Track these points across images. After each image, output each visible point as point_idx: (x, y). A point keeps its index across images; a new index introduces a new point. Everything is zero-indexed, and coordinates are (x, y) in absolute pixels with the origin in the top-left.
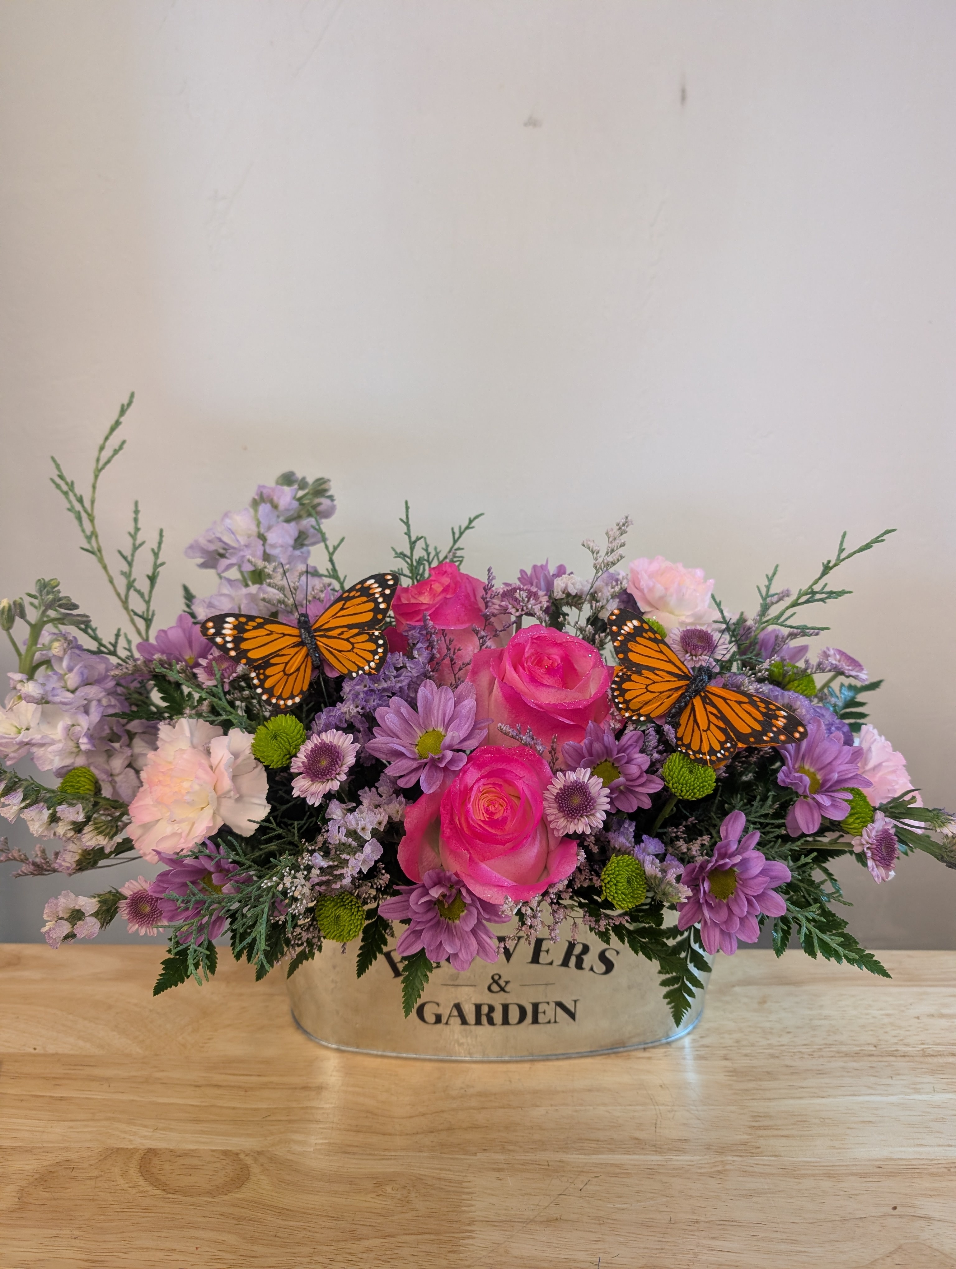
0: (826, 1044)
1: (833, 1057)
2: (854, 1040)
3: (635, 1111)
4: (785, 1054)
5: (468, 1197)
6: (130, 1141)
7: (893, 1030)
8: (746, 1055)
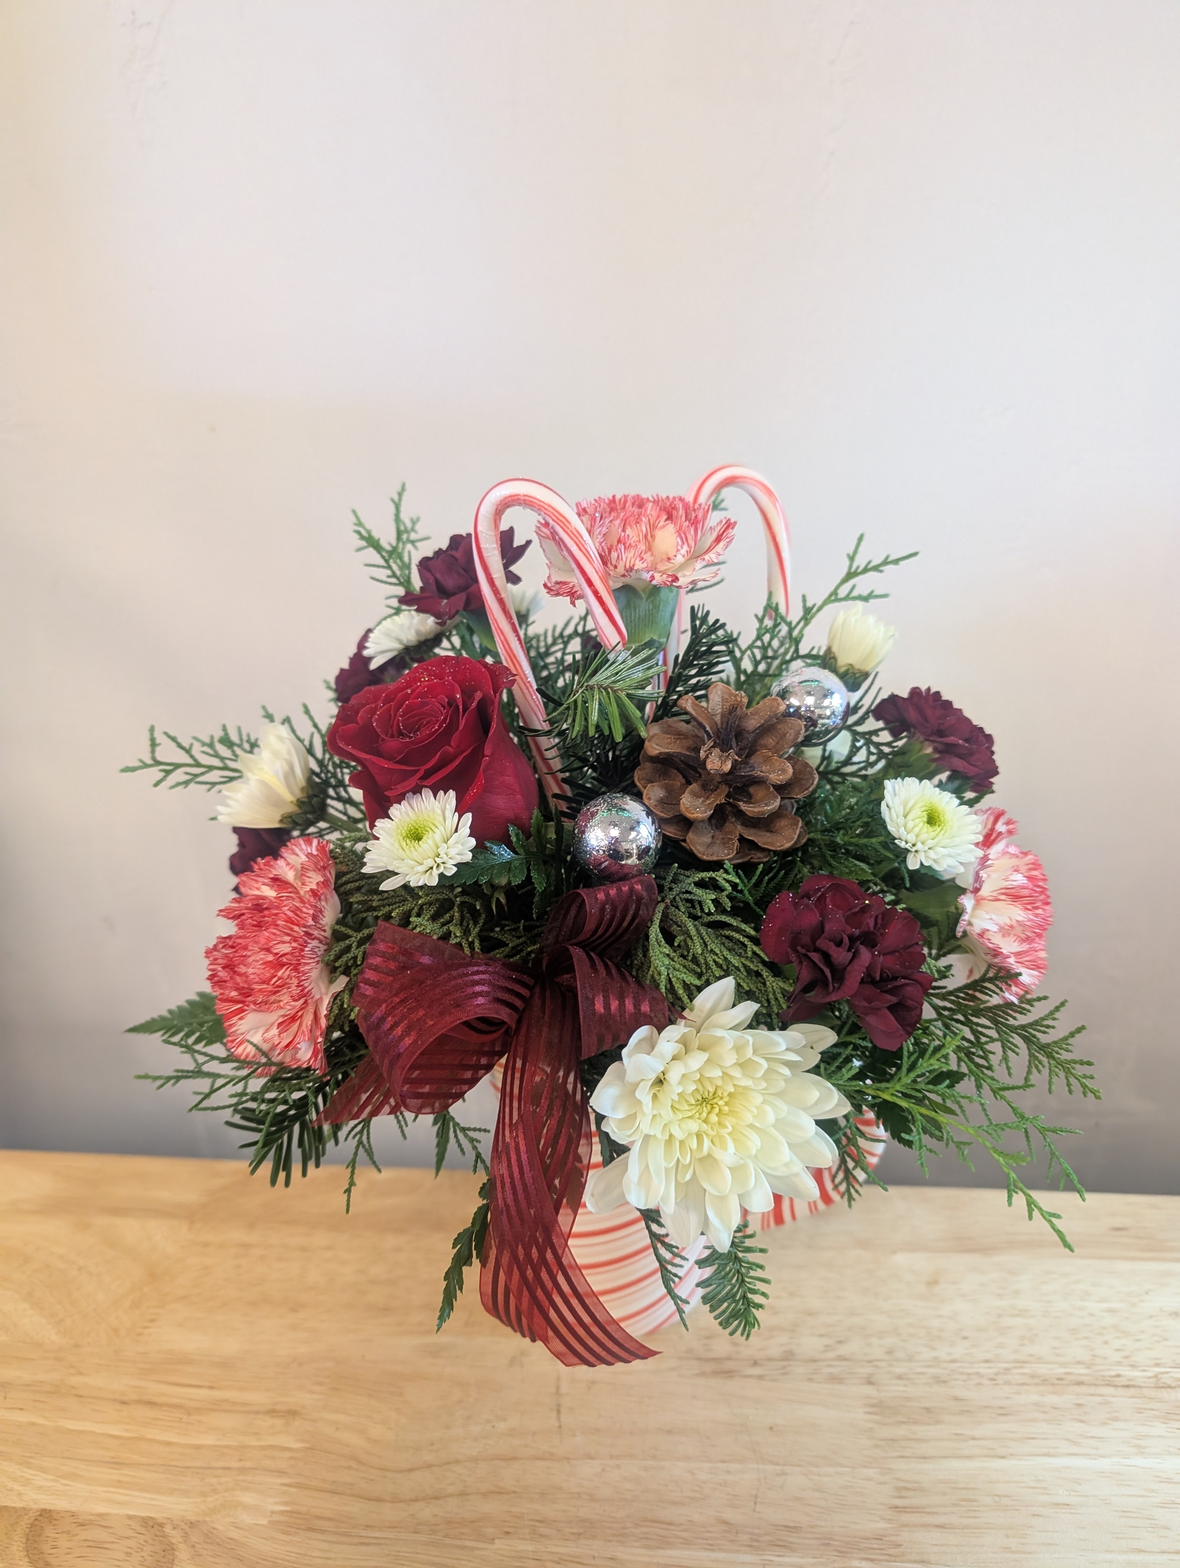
0: (1016, 1361)
1: (1023, 1384)
2: (1058, 1355)
3: (728, 1472)
4: (955, 1377)
7: (1118, 1338)
8: (900, 1377)
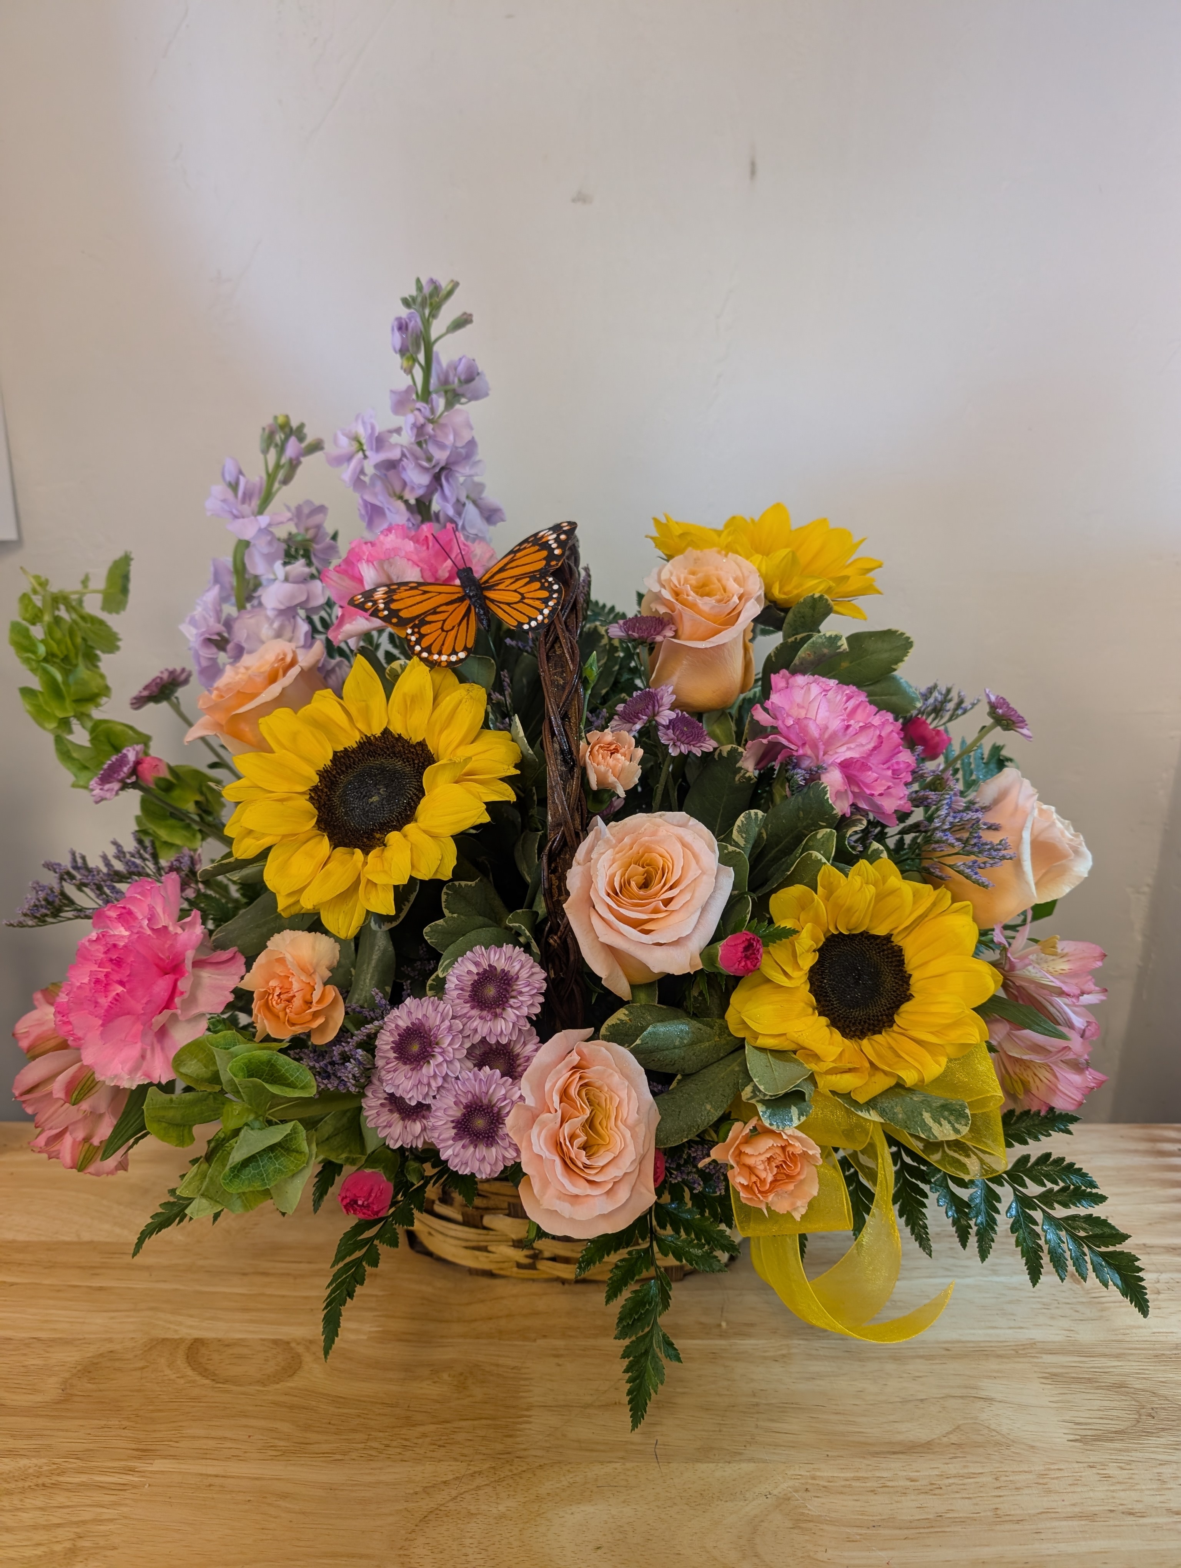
5: (527, 1383)
6: (176, 1331)
